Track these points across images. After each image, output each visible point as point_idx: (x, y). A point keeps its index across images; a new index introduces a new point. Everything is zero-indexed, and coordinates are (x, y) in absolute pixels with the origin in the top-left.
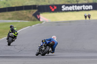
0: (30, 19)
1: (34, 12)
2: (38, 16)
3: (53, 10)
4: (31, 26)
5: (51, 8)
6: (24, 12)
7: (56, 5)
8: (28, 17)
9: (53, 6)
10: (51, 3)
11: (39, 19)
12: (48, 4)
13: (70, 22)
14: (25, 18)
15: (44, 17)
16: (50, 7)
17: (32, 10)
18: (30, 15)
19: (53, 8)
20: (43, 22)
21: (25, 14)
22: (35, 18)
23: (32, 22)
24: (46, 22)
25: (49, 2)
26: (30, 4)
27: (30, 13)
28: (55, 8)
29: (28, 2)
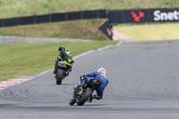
0: (94, 37)
1: (102, 23)
2: (108, 30)
3: (137, 19)
4: (96, 49)
5: (134, 15)
6: (83, 23)
7: (143, 11)
8: (91, 33)
9: (137, 11)
10: (133, 6)
11: (111, 37)
12: (129, 8)
13: (169, 42)
14: (85, 34)
15: (121, 32)
16: (132, 13)
17: (98, 20)
18: (95, 29)
19: (138, 15)
20: (118, 42)
21: (84, 26)
22: (104, 35)
23: (98, 42)
24: (124, 43)
25: (130, 4)
26: (93, 8)
27: (93, 26)
28: (142, 15)
29: (90, 4)
